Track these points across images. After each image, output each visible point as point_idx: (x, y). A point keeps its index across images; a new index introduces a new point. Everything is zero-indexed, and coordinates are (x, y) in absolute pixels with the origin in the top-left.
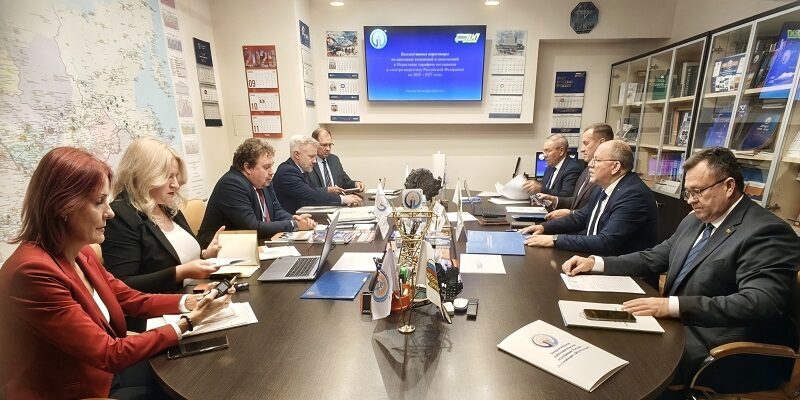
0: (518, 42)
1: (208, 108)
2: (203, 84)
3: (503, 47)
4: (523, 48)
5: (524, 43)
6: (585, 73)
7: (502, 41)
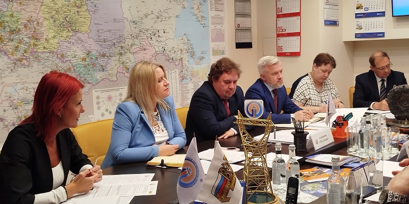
1: (240, 34)
2: (238, 15)
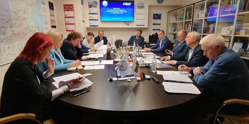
0: (143, 5)
1: (52, 22)
2: (51, 15)
3: (139, 7)
4: (144, 7)
6: (161, 14)
7: (138, 5)
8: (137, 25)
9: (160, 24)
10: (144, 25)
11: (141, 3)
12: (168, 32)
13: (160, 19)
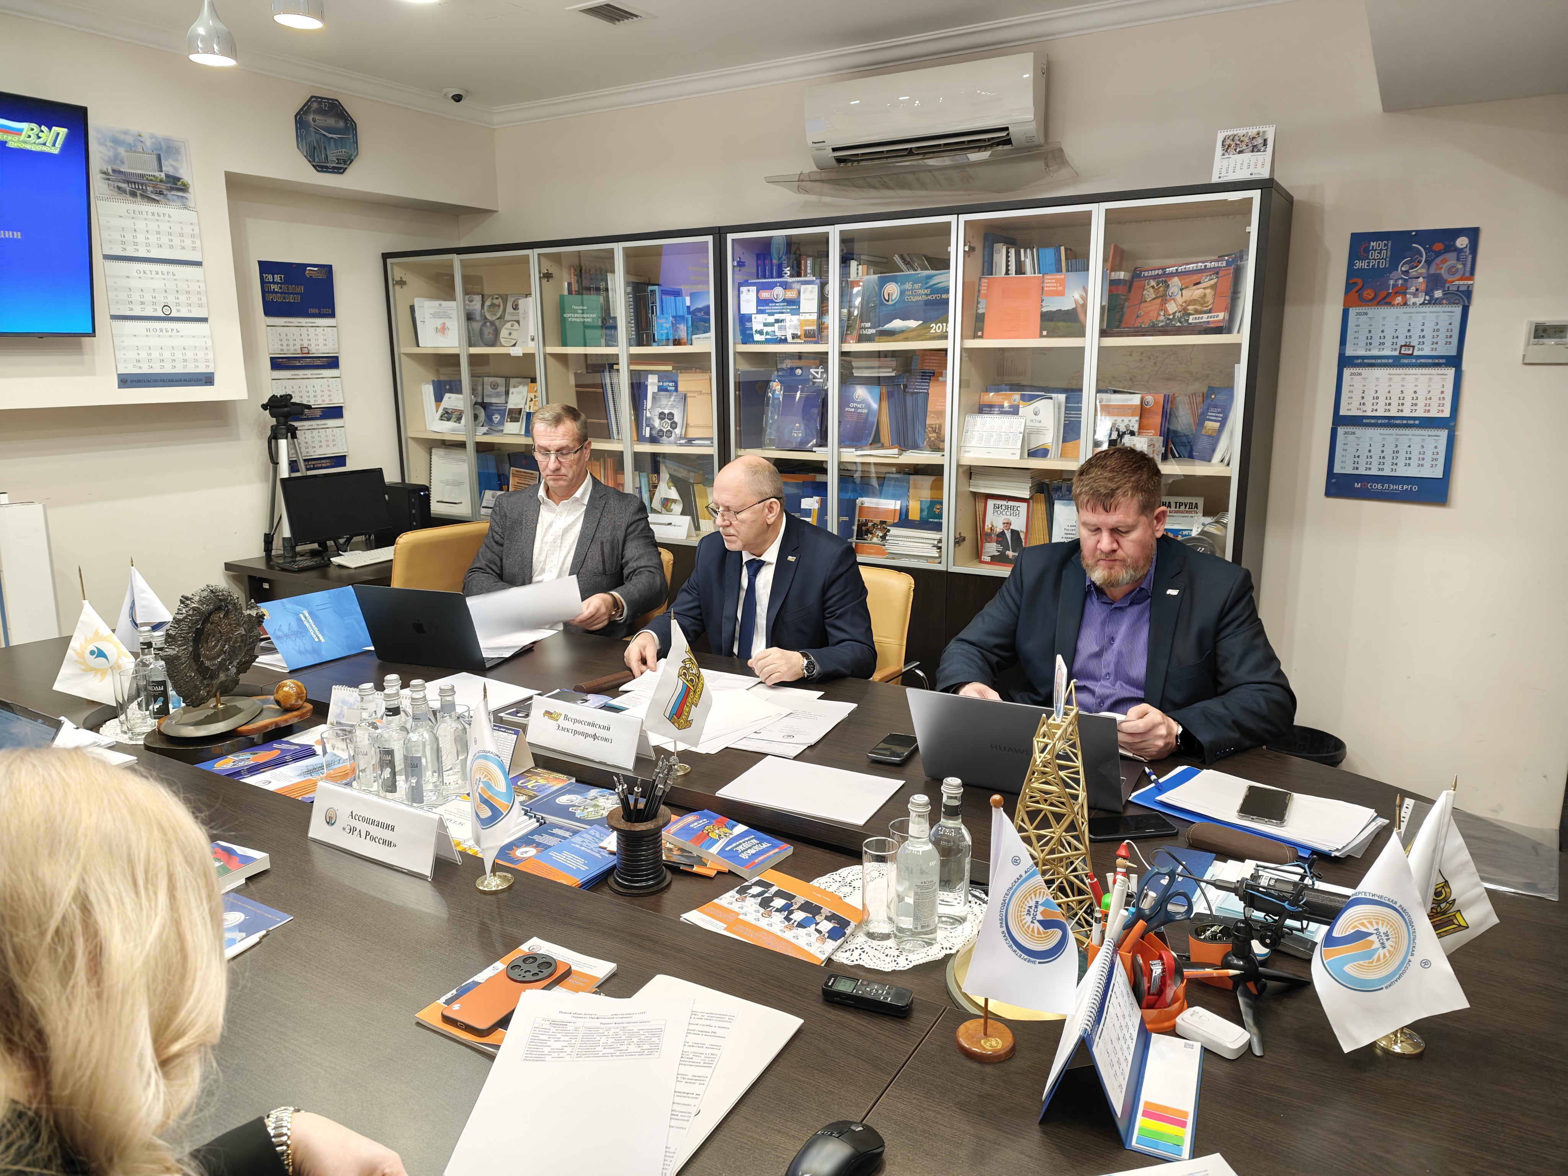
0: (168, 168)
3: (127, 178)
4: (185, 189)
5: (185, 175)
6: (328, 269)
7: (116, 158)
8: (126, 381)
9: (332, 362)
10: (207, 380)
11: (149, 143)
12: (412, 431)
13: (332, 315)
